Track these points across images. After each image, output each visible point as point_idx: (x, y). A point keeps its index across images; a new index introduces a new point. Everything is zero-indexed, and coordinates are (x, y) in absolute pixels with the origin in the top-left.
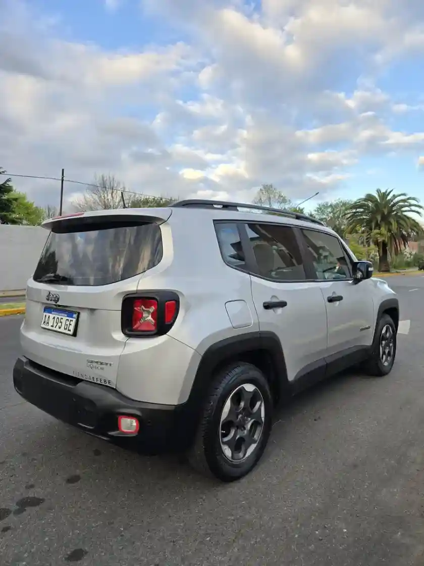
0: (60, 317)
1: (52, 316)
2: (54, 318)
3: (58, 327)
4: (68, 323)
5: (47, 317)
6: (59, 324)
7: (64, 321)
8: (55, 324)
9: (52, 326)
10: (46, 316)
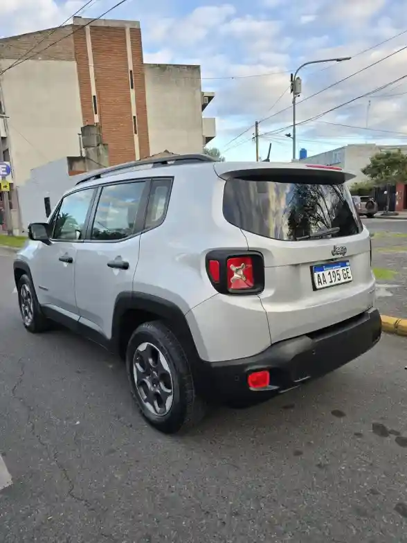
0: (335, 270)
1: (326, 273)
2: (329, 273)
3: (337, 279)
4: (345, 272)
5: (321, 277)
6: (337, 277)
7: (340, 272)
8: (333, 279)
9: (331, 282)
10: (319, 276)
